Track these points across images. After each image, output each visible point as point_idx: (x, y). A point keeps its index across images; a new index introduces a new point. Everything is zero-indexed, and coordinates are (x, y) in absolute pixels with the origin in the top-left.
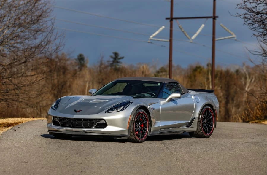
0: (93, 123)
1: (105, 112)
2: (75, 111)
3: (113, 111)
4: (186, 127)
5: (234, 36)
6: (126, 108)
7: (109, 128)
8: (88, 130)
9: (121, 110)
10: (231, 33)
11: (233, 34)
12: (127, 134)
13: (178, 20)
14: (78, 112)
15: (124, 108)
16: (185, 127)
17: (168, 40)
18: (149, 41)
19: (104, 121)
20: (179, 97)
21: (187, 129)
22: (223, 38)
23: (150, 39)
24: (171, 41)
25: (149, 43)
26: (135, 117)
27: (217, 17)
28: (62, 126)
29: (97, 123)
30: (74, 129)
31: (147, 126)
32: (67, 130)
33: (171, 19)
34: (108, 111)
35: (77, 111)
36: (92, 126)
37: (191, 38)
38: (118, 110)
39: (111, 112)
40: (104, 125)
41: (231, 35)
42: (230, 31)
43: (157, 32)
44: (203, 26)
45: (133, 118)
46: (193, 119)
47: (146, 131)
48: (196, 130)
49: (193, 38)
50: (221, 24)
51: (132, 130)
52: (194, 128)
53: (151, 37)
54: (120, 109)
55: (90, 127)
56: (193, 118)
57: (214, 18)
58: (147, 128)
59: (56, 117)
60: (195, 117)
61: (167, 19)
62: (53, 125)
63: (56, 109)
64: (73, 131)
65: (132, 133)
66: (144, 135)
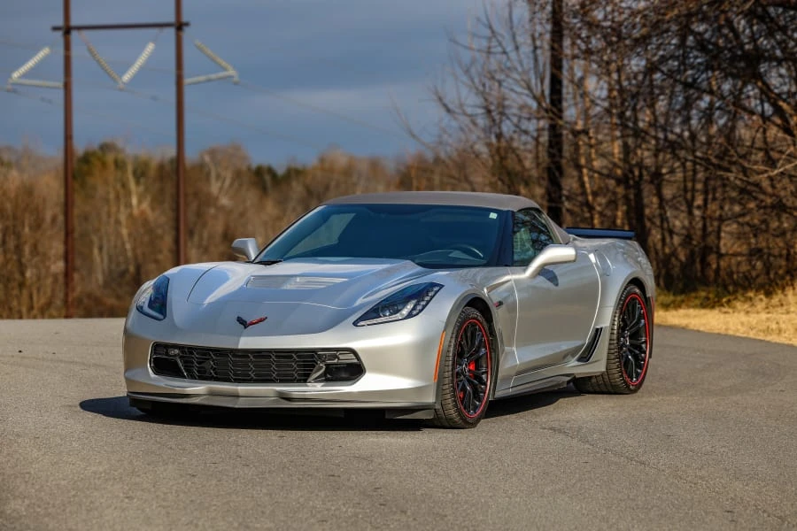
0: (314, 367)
1: (355, 324)
2: (241, 321)
3: (379, 320)
4: (577, 363)
5: (231, 72)
6: (424, 307)
7: (370, 383)
8: (294, 390)
9: (410, 315)
10: (224, 64)
11: (229, 67)
12: (430, 399)
13: (85, 33)
14: (252, 324)
15: (419, 308)
16: (573, 362)
17: (60, 84)
18: (9, 87)
19: (352, 356)
20: (573, 258)
21: (582, 367)
22: (202, 78)
23: (11, 81)
24: (67, 87)
25: (8, 91)
26: (457, 337)
27: (187, 24)
28: (192, 377)
29: (327, 365)
30: (242, 389)
31: (487, 367)
32: (212, 394)
33: (67, 30)
34: (363, 318)
35: (248, 322)
36: (308, 375)
37: (121, 77)
38: (398, 316)
39: (375, 321)
40: (355, 370)
41: (225, 69)
42: (219, 60)
43: (30, 64)
44: (150, 47)
45: (450, 342)
46: (598, 332)
47: (485, 384)
48: (604, 369)
49: (126, 78)
50: (198, 42)
51: (447, 387)
52: (598, 365)
53: (16, 75)
54: (405, 312)
55: (304, 379)
56: (597, 329)
57: (180, 26)
58: (487, 372)
59: (167, 346)
60: (603, 326)
61: (55, 29)
62: (152, 374)
63: (161, 316)
64: (237, 396)
65: (448, 396)
66: (479, 401)
